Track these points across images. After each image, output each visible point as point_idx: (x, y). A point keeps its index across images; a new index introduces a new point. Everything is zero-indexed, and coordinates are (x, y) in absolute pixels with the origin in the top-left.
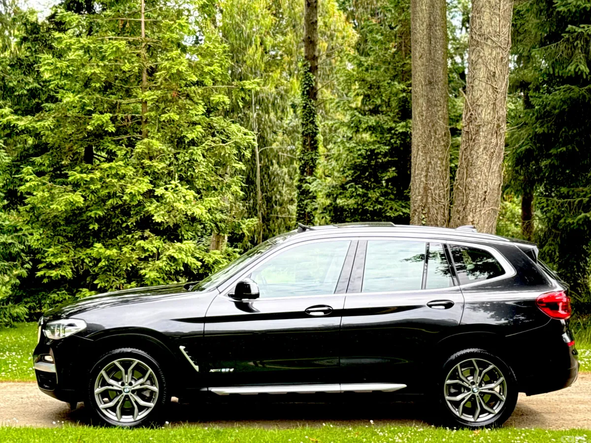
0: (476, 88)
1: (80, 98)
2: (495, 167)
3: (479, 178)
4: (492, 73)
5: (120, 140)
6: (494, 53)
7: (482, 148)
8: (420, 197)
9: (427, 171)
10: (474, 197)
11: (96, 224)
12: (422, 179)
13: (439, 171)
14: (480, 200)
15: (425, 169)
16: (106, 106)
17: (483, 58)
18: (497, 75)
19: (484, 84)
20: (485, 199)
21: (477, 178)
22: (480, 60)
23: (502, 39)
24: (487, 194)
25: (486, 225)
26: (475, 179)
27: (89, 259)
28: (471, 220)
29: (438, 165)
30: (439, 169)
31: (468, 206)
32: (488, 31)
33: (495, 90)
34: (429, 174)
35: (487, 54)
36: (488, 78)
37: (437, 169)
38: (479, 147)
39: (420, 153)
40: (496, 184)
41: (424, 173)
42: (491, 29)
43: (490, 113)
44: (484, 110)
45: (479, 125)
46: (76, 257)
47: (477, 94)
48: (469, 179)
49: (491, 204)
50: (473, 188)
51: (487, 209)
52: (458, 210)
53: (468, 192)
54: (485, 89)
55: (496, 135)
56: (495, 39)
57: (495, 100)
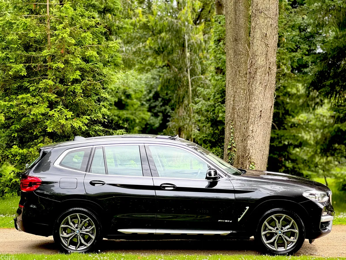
0: (254, 44)
1: (6, 54)
2: (268, 95)
3: (257, 102)
4: (264, 34)
5: (35, 80)
6: (266, 21)
7: (259, 83)
8: (230, 114)
9: (234, 97)
10: (253, 114)
11: (16, 133)
12: (231, 102)
13: (242, 97)
14: (257, 117)
15: (233, 96)
16: (23, 59)
17: (259, 25)
18: (268, 35)
19: (259, 41)
20: (261, 116)
21: (255, 102)
22: (257, 26)
23: (271, 12)
24: (262, 112)
25: (262, 133)
26: (254, 103)
27: (11, 155)
28: (252, 129)
29: (242, 93)
30: (242, 96)
31: (250, 121)
32: (262, 7)
33: (267, 45)
34: (235, 99)
35: (261, 22)
36: (262, 38)
37: (240, 96)
38: (257, 83)
39: (230, 85)
40: (269, 106)
41: (232, 99)
42: (263, 6)
43: (264, 60)
44: (260, 58)
45: (257, 68)
46: (4, 154)
47: (255, 48)
48: (251, 103)
49: (265, 119)
50: (253, 109)
51: (262, 122)
52: (244, 123)
53: (249, 111)
54: (260, 45)
55: (268, 74)
56: (266, 12)
57: (267, 52)
